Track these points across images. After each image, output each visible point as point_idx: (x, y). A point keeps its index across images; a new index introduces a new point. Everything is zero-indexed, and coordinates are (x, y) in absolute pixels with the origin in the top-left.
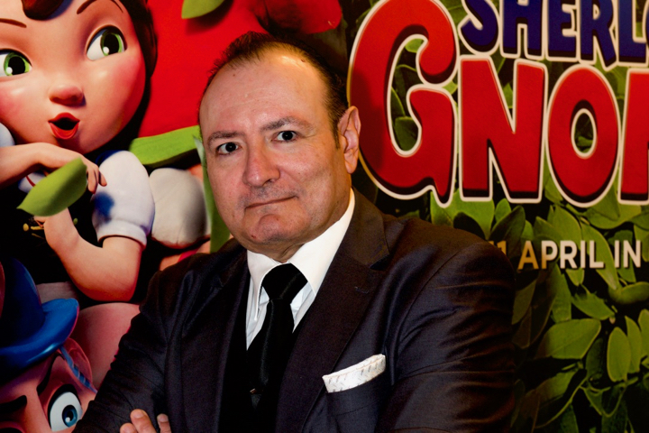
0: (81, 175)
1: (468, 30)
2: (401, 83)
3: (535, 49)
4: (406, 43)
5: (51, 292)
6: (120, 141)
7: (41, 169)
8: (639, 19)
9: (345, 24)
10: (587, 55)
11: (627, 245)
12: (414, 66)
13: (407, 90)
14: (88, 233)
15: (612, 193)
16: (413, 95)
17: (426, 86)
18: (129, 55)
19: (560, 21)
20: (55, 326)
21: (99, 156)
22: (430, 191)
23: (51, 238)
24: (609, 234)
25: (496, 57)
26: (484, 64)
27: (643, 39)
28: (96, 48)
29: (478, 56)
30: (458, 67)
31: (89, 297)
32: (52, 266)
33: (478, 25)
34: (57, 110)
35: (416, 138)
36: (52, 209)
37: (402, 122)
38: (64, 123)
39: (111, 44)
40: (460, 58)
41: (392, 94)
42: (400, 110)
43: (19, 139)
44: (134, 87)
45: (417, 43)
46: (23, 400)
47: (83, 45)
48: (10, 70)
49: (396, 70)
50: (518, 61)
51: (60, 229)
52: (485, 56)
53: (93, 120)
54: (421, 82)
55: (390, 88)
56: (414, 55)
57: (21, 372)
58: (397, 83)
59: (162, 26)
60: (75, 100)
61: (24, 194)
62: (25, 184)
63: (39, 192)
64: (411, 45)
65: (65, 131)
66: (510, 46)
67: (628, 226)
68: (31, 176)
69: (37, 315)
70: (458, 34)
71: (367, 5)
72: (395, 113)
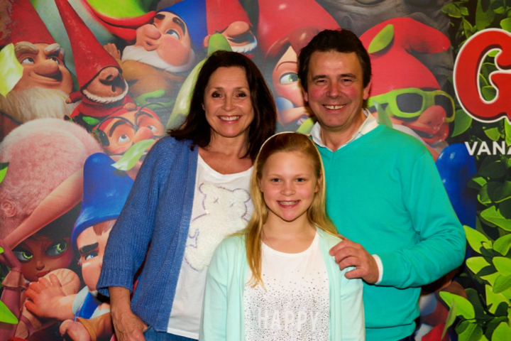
2: (485, 71)
4: (489, 53)
9: (452, 48)
12: (493, 62)
13: (489, 73)
16: (493, 76)
17: (501, 71)
22: (504, 119)
35: (495, 95)
37: (486, 89)
41: (480, 77)
42: (485, 83)
43: (296, 105)
45: (496, 53)
48: (291, 80)
49: (482, 66)
54: (497, 70)
55: (479, 74)
56: (493, 58)
58: (483, 71)
61: (299, 126)
62: (299, 122)
64: (491, 54)
68: (302, 120)
71: (464, 38)
72: (482, 85)
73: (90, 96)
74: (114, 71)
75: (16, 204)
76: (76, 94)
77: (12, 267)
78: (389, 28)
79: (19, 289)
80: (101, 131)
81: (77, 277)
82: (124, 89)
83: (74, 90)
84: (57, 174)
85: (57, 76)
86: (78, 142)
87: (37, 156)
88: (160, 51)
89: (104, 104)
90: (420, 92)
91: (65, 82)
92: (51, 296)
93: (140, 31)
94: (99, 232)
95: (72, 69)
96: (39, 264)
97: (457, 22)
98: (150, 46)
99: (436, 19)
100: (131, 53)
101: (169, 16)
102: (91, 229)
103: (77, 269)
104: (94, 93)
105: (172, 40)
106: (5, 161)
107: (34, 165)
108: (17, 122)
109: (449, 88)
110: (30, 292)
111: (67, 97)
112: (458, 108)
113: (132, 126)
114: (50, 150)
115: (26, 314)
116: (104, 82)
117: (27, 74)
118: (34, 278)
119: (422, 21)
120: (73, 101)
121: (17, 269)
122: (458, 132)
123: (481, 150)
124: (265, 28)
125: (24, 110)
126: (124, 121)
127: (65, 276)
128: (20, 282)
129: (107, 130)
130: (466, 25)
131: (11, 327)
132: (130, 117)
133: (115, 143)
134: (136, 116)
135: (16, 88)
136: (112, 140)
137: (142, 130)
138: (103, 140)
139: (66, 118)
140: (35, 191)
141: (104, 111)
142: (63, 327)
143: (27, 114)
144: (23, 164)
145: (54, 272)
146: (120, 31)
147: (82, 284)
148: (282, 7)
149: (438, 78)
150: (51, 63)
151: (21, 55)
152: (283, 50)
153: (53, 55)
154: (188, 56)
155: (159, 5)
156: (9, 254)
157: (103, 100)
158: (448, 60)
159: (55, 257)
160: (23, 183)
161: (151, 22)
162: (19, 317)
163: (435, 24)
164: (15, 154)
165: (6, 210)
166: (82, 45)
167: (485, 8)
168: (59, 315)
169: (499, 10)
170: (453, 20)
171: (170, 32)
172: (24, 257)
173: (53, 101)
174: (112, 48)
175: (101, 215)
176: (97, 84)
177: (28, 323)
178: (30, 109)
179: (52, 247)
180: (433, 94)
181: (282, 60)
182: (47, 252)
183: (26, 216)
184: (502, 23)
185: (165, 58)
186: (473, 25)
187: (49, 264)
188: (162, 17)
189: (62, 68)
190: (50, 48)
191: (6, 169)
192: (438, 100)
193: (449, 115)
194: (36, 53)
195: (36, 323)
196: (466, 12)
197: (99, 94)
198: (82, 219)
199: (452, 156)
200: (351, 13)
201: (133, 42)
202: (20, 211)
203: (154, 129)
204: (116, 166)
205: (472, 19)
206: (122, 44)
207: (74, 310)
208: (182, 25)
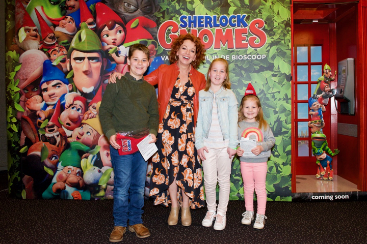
0: (117, 48)
1: (181, 25)
3: (195, 26)
4: (169, 28)
5: (113, 63)
6: (122, 44)
7: (111, 48)
8: (218, 20)
10: (206, 26)
11: (216, 57)
14: (118, 56)
15: (212, 48)
17: (173, 34)
18: (123, 33)
19: (200, 22)
20: (113, 67)
21: (119, 46)
23: (113, 56)
24: (212, 55)
25: (187, 29)
26: (185, 30)
27: (219, 23)
28: (118, 33)
29: (183, 29)
30: (179, 31)
31: (118, 63)
32: (113, 60)
33: (183, 24)
34: (113, 41)
36: (113, 53)
38: (114, 42)
39: (120, 32)
40: (179, 29)
43: (108, 45)
44: (123, 37)
45: (171, 28)
46: (109, 76)
47: (116, 33)
48: (106, 37)
50: (191, 29)
51: (114, 55)
52: (185, 29)
53: (118, 42)
57: (109, 72)
59: (127, 29)
60: (115, 39)
61: (109, 51)
63: (111, 51)
65: (114, 43)
66: (190, 26)
67: (216, 53)
69: (111, 66)
70: (179, 26)
71: (161, 23)
72: (167, 38)
73: (45, 42)
74: (52, 35)
75: (24, 75)
76: (41, 42)
77: (23, 94)
78: (137, 20)
79: (25, 101)
80: (48, 53)
81: (41, 98)
82: (55, 40)
83: (41, 41)
84: (35, 66)
85: (36, 36)
86: (42, 57)
87: (30, 61)
88: (66, 28)
89: (49, 45)
90: (147, 40)
91: (38, 38)
92: (34, 104)
93: (60, 22)
94: (48, 84)
95: (41, 34)
96: (30, 94)
97: (159, 18)
98: (63, 27)
99: (152, 17)
100: (58, 29)
101: (69, 17)
102: (45, 83)
103: (41, 95)
104: (46, 41)
105: (69, 25)
106: (21, 62)
107: (29, 64)
108: (25, 51)
109: (156, 39)
110: (28, 102)
111: (39, 43)
112: (159, 45)
113: (57, 51)
114: (34, 59)
115: (27, 109)
116: (50, 38)
117: (27, 36)
118: (29, 98)
119: (147, 18)
120: (41, 44)
121: (24, 95)
122: (159, 52)
123: (166, 59)
124: (98, 20)
125: (26, 47)
126: (55, 50)
127: (38, 97)
128: (25, 99)
129: (50, 53)
130: (162, 19)
131: (22, 112)
132: (57, 48)
133: (52, 57)
134: (59, 48)
135: (24, 40)
136: (51, 56)
137: (61, 52)
138: (49, 56)
139: (38, 49)
140: (29, 71)
141: (49, 47)
142: (38, 113)
143: (27, 48)
144: (26, 63)
145: (35, 96)
146: (55, 22)
147: (43, 100)
148: (104, 14)
149: (153, 36)
150: (35, 32)
151: (26, 30)
152: (104, 27)
153: (35, 30)
154: (75, 30)
155: (66, 14)
156: (22, 91)
157: (49, 43)
158: (156, 30)
159: (35, 92)
160: (26, 69)
161: (64, 19)
162: (25, 110)
163: (152, 19)
164: (24, 60)
165: (21, 77)
166: (44, 27)
167: (168, 14)
168: (36, 109)
169: (172, 15)
170: (157, 17)
171: (69, 22)
172: (26, 91)
173: (35, 44)
174: (52, 28)
175: (49, 79)
176: (47, 39)
177: (27, 112)
178: (28, 47)
179: (34, 88)
180: (151, 41)
181: (104, 30)
182: (33, 90)
183: (26, 79)
184: (173, 18)
185: (68, 30)
186: (164, 19)
187: (33, 94)
188: (67, 18)
189: (37, 34)
190: (34, 28)
191: (21, 65)
192: (153, 43)
193: (156, 47)
194: (30, 30)
195: (30, 111)
196: (161, 15)
197: (49, 42)
198: (43, 80)
199: (157, 61)
200: (125, 15)
201: (58, 26)
202: (25, 78)
203: (64, 52)
204: (53, 64)
205: (163, 17)
206: (55, 26)
207: (41, 108)
208: (73, 20)
